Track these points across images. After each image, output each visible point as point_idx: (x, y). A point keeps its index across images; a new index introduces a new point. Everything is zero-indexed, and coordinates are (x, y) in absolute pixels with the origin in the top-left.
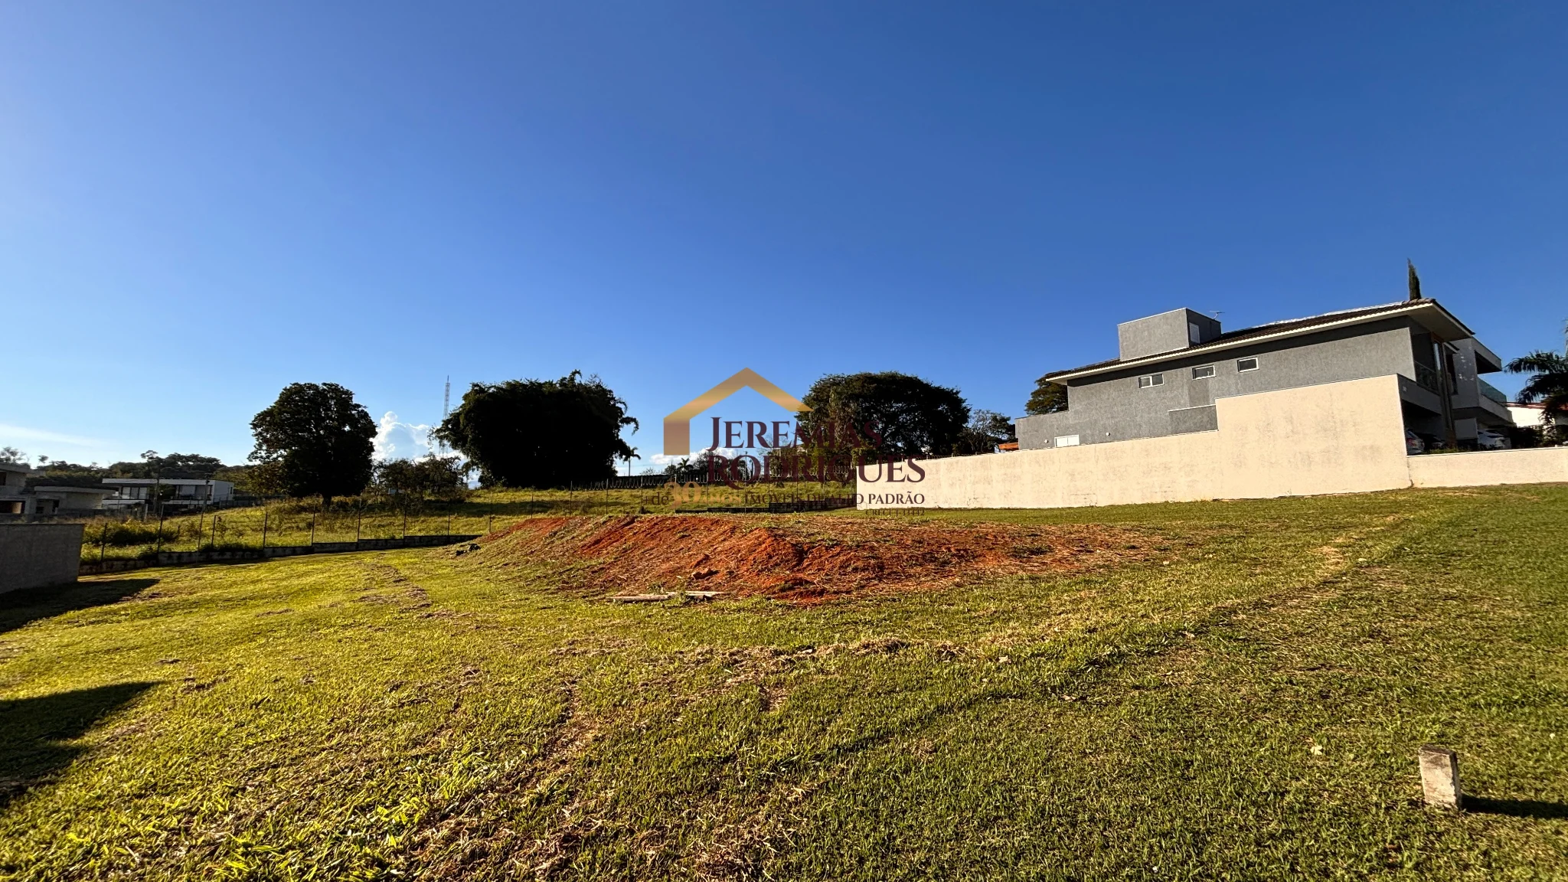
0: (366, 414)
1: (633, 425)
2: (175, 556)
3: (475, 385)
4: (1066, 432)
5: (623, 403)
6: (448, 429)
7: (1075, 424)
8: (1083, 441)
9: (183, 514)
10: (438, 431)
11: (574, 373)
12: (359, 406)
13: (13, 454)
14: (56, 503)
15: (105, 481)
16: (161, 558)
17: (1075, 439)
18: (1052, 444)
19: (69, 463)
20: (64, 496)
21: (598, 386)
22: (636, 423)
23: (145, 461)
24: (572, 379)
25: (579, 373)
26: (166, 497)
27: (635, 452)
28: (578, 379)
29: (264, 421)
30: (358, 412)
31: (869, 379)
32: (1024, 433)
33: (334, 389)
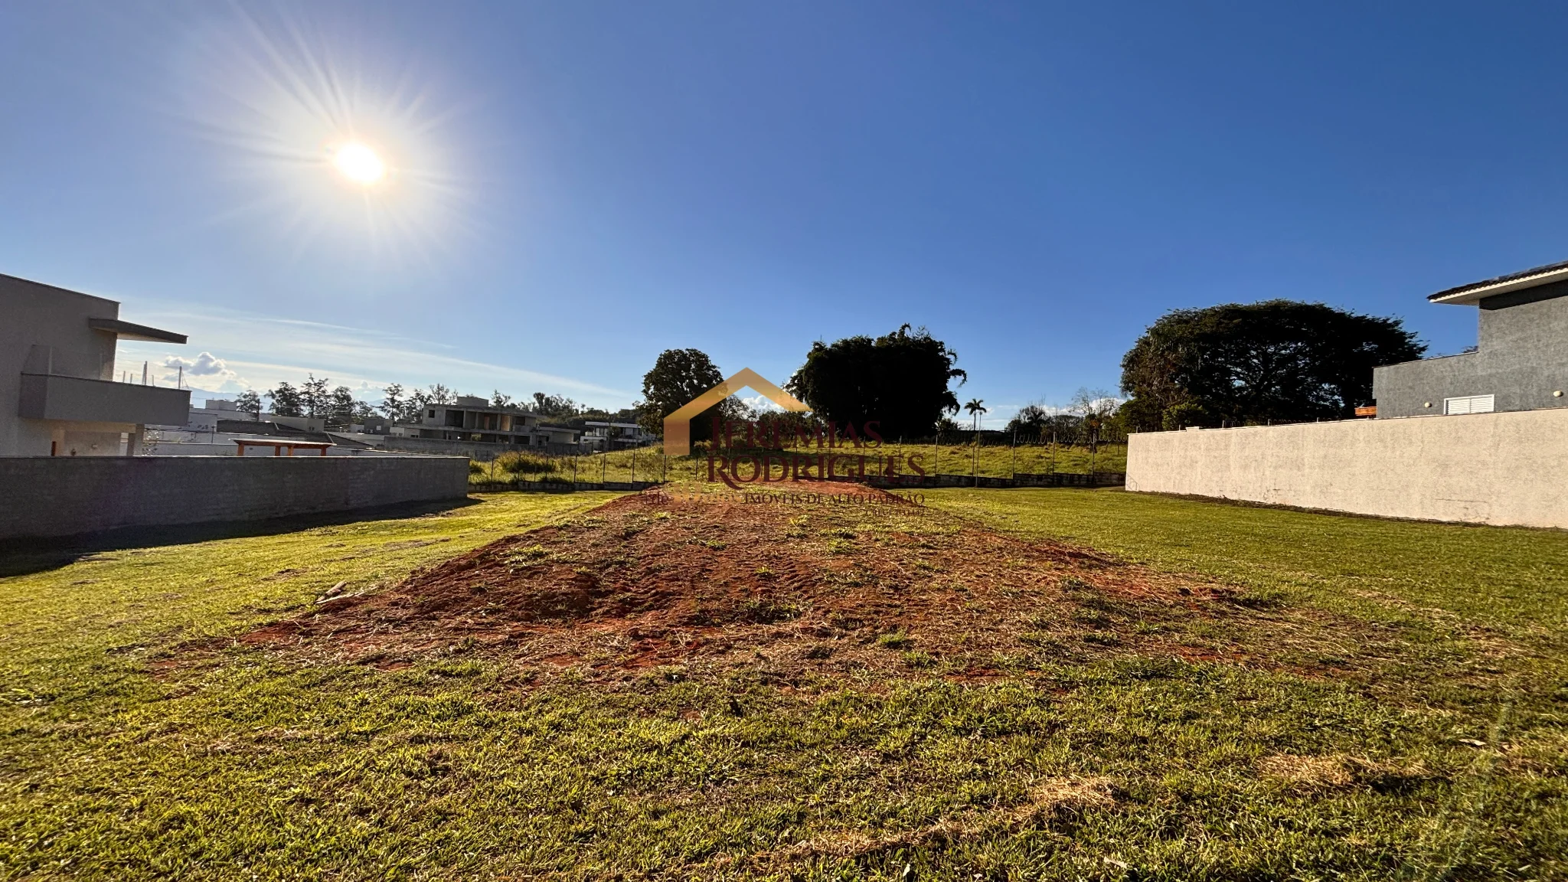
0: (719, 373)
1: (962, 377)
2: (527, 484)
3: (817, 344)
4: (1469, 389)
5: (954, 355)
6: (795, 384)
7: (1490, 375)
8: (1502, 406)
9: (629, 448)
10: (788, 386)
11: (903, 327)
12: (714, 367)
13: (571, 402)
14: (548, 438)
15: (587, 423)
16: (520, 484)
17: (1487, 402)
18: (1437, 408)
19: (596, 409)
20: (551, 434)
21: (927, 338)
22: (965, 376)
23: (634, 408)
24: (902, 333)
25: (908, 326)
26: (617, 436)
27: (981, 405)
28: (908, 333)
29: (650, 379)
30: (714, 372)
31: (1232, 312)
32: (1388, 391)
33: (694, 353)
